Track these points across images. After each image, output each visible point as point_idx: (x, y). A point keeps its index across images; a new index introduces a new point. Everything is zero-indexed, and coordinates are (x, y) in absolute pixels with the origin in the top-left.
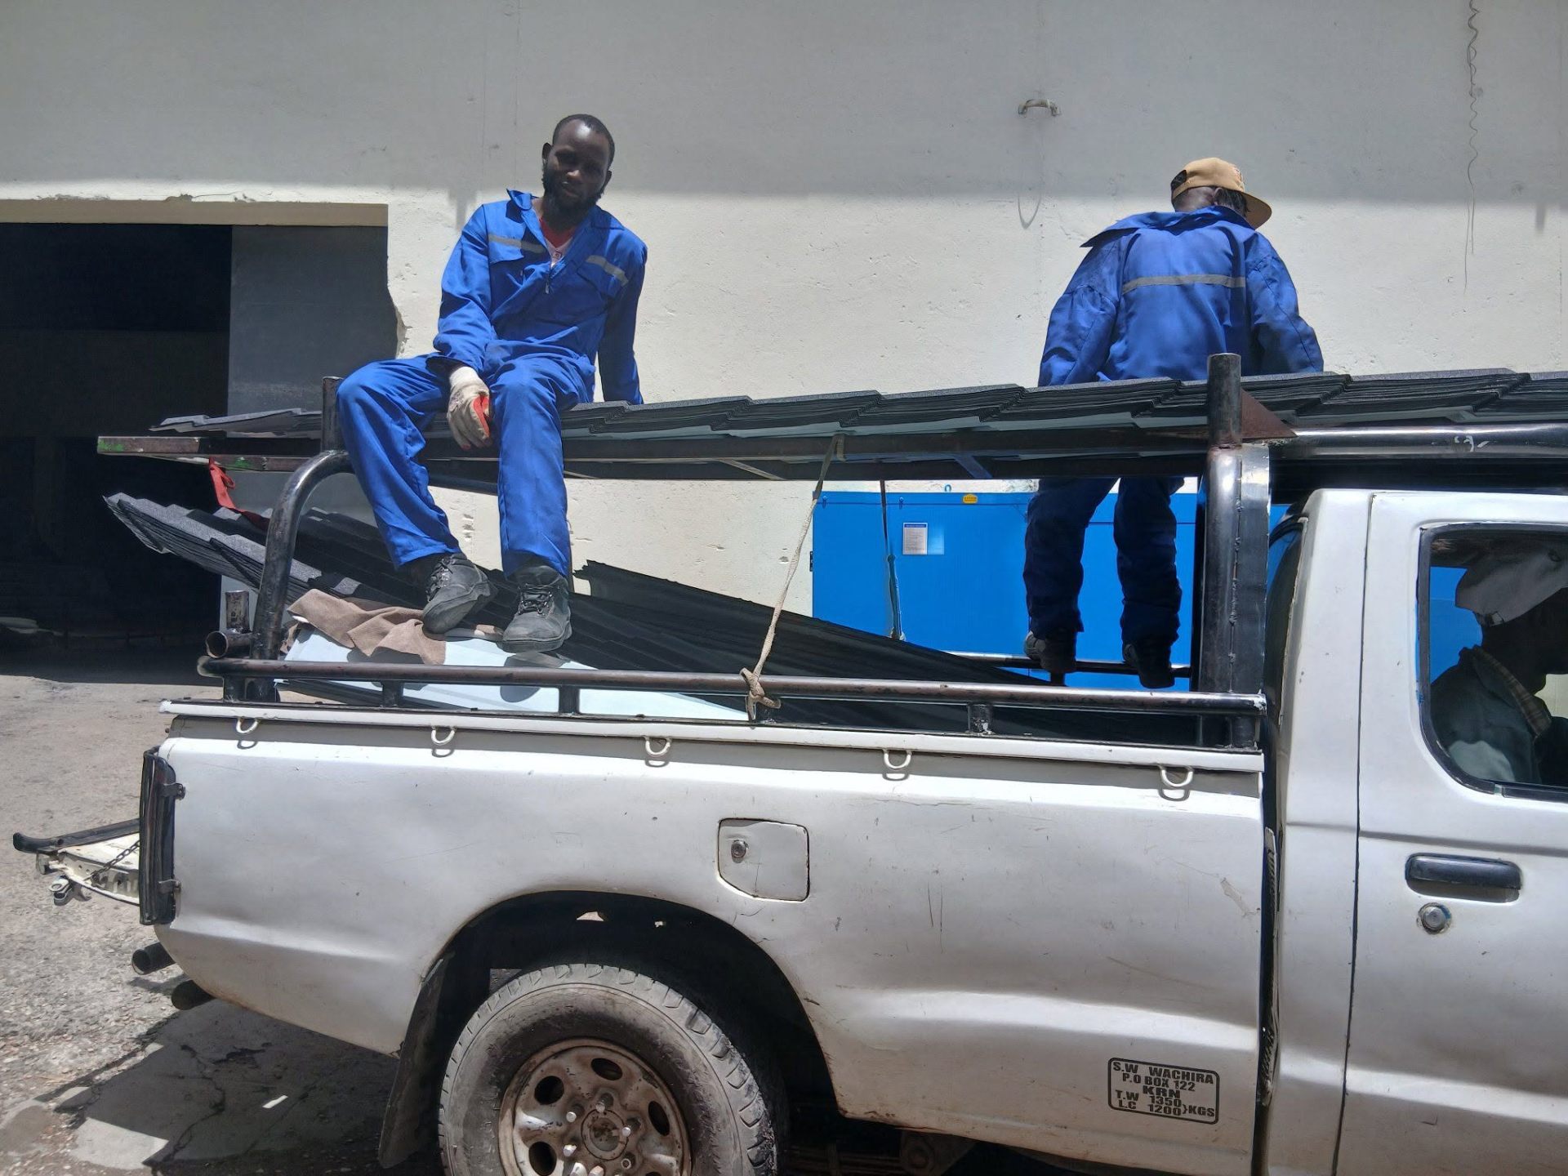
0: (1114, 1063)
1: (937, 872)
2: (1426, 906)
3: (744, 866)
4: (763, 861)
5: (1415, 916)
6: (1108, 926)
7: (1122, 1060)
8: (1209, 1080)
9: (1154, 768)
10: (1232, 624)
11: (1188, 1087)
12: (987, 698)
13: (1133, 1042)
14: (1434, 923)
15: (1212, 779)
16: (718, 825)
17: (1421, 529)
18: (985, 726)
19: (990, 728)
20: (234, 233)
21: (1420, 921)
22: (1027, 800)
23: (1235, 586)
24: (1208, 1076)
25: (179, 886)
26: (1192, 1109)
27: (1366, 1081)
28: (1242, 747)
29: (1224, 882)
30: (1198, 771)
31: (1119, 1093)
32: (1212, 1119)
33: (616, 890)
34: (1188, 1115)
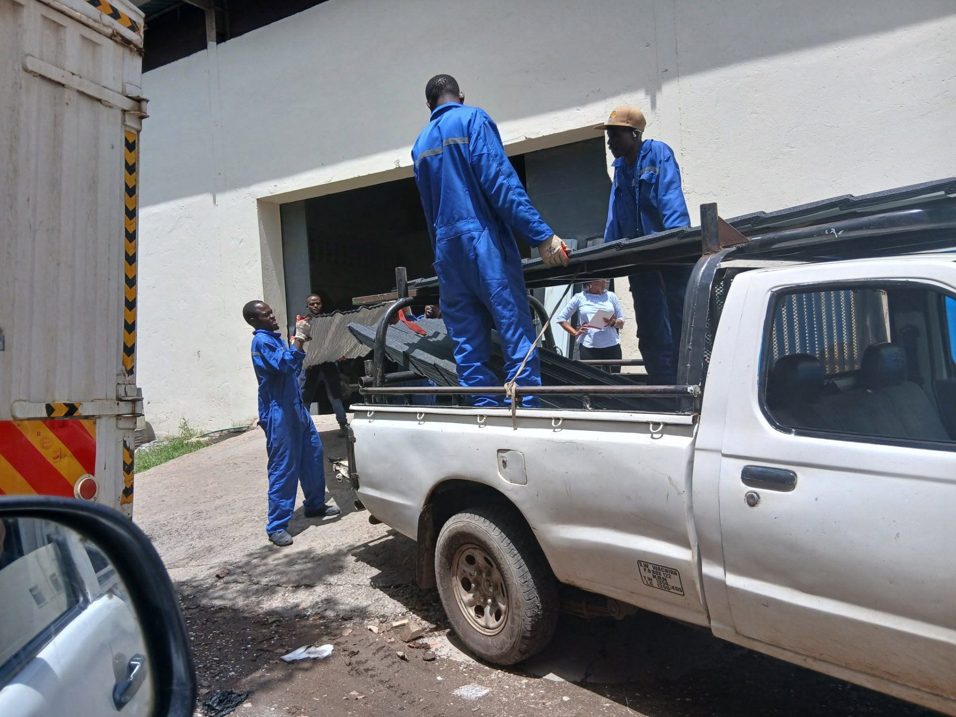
0: (639, 562)
1: (567, 473)
2: (749, 492)
3: (507, 470)
4: (512, 467)
5: (744, 497)
6: (629, 498)
7: (643, 562)
8: (675, 574)
9: (647, 423)
10: (690, 349)
11: (668, 576)
12: (586, 392)
13: (645, 553)
14: (752, 501)
15: (673, 428)
16: (497, 452)
17: (772, 291)
18: (588, 406)
19: (590, 407)
20: (525, 158)
21: (746, 500)
22: (596, 440)
23: (692, 329)
24: (674, 572)
25: (358, 475)
26: (673, 588)
27: (734, 581)
28: (684, 412)
29: (669, 478)
30: (666, 424)
31: (645, 577)
32: (682, 593)
33: (469, 479)
34: (672, 590)
